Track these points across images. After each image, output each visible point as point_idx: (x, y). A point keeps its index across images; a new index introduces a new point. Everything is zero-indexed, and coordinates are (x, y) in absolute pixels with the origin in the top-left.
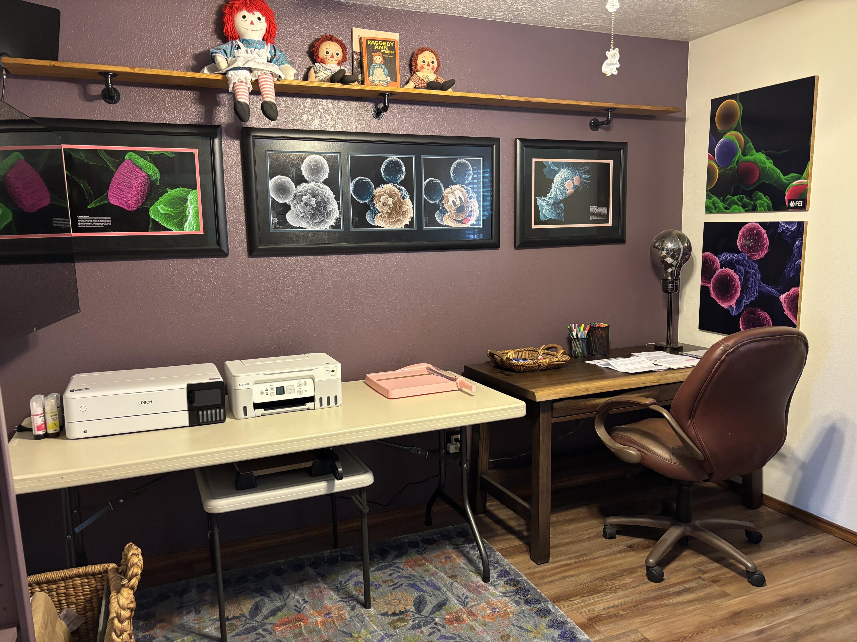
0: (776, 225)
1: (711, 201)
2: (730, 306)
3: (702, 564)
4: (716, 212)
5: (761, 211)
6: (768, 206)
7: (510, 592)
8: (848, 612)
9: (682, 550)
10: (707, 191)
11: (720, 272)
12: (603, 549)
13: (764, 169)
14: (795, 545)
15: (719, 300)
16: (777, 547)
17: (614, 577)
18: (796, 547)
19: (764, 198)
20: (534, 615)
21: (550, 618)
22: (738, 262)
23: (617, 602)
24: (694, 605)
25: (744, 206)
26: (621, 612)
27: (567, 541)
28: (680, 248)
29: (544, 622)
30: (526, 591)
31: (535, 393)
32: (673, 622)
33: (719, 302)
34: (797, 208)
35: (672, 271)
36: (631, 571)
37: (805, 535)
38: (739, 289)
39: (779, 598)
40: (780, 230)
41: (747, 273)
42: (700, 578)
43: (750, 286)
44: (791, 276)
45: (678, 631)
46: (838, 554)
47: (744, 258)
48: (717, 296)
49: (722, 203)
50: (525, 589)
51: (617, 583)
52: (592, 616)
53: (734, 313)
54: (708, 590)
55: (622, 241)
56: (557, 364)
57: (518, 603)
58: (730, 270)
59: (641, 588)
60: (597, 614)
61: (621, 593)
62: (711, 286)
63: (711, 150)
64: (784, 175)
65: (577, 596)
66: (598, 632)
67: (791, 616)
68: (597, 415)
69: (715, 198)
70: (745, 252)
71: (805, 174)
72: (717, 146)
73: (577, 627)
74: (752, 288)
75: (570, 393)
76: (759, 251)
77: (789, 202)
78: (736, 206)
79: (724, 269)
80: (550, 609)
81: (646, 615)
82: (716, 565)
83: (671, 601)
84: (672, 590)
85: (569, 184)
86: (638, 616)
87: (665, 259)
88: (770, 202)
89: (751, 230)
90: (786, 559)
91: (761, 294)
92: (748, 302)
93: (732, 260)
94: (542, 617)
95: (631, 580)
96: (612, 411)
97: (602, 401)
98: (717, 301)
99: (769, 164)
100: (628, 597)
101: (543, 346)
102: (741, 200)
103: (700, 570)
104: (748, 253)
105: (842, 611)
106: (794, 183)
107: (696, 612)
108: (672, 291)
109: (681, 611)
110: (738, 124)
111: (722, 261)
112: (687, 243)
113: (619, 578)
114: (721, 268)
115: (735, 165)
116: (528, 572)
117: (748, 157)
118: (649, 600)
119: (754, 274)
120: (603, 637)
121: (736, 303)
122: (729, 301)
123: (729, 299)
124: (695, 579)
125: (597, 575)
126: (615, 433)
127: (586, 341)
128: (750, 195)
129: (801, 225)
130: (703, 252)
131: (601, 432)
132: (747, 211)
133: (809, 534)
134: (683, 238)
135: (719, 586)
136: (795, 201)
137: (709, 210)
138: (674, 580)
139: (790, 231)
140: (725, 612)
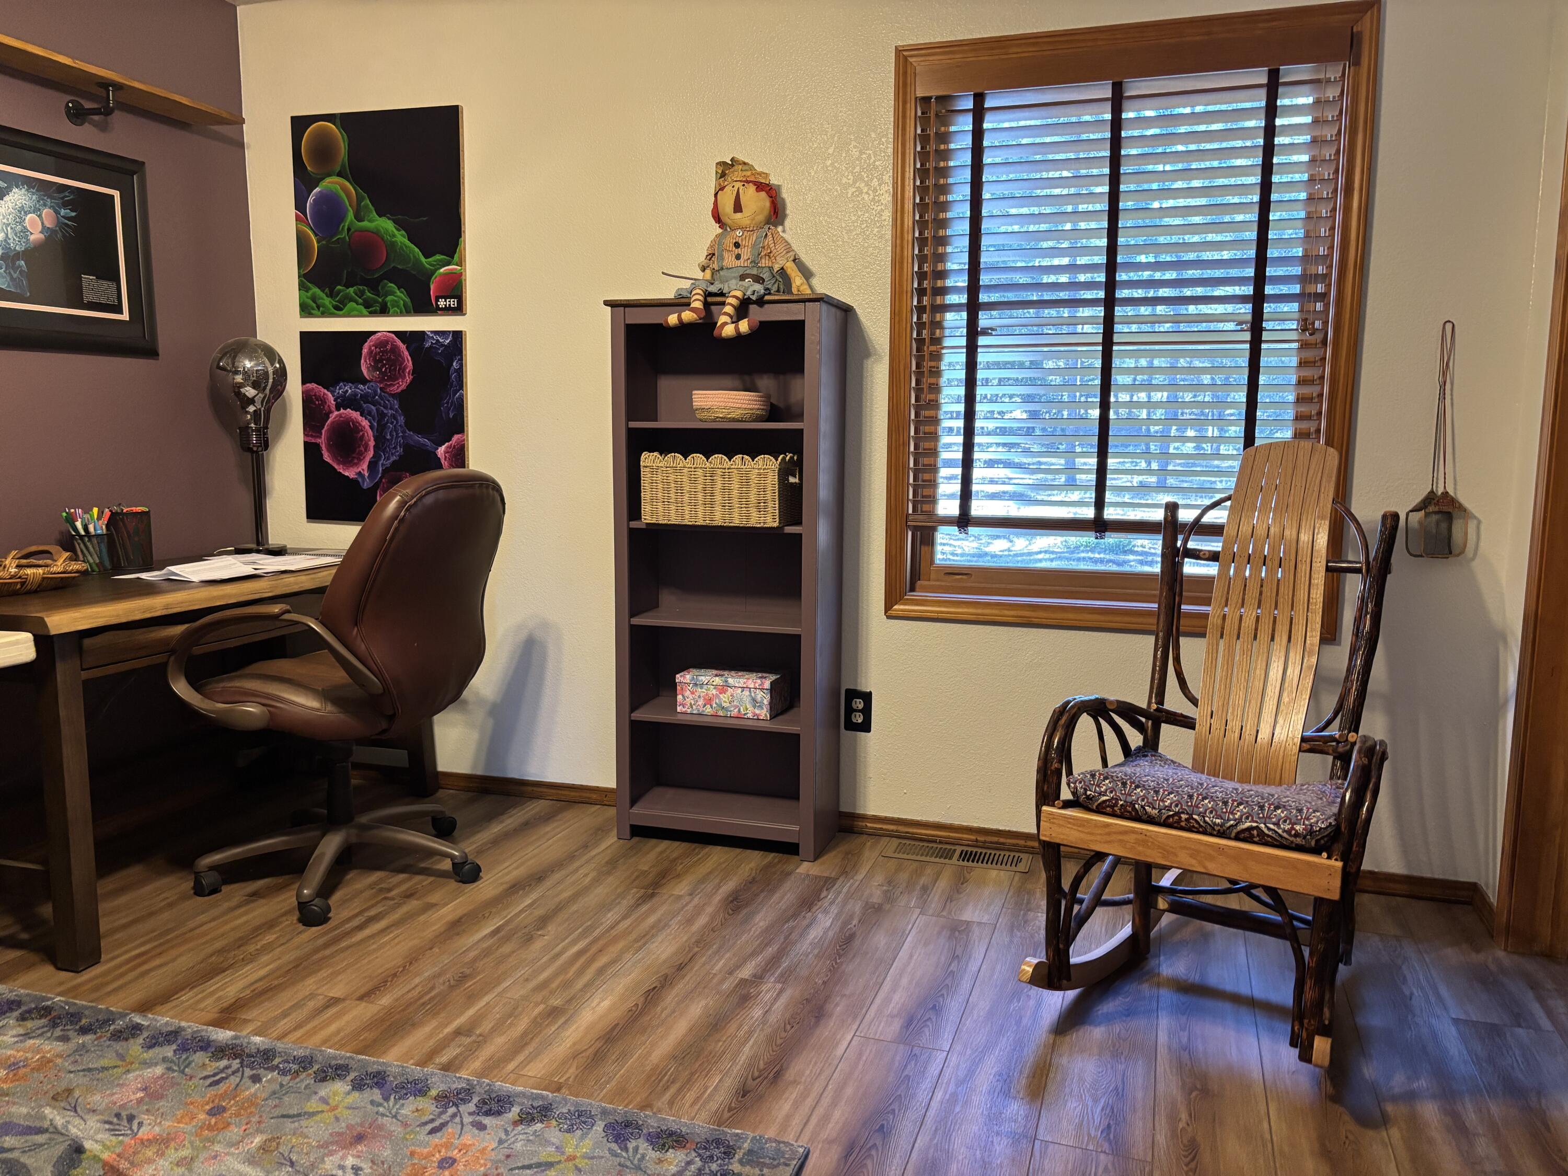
0: (420, 336)
1: (309, 294)
2: (360, 474)
3: (381, 880)
4: (319, 313)
5: (396, 315)
6: (405, 305)
7: (38, 1029)
8: (594, 874)
9: (345, 872)
10: (299, 277)
11: (337, 416)
12: (203, 913)
13: (393, 244)
14: (502, 822)
15: (338, 464)
16: (478, 832)
17: (242, 942)
18: (504, 825)
19: (398, 293)
20: (108, 1043)
21: (145, 1034)
22: (365, 398)
23: (262, 973)
24: (391, 932)
25: (367, 305)
26: (276, 982)
27: (124, 921)
28: (268, 372)
29: (135, 1047)
30: (74, 1017)
31: (46, 619)
32: (369, 962)
33: (340, 469)
34: (448, 311)
35: (255, 411)
36: (270, 925)
37: (510, 808)
38: (372, 443)
39: (505, 886)
40: (428, 345)
41: (382, 415)
42: (386, 898)
43: (388, 437)
44: (451, 416)
45: (380, 971)
46: (559, 817)
47: (375, 392)
48: (335, 457)
49: (329, 299)
50: (67, 1014)
51: (251, 948)
52: (225, 1005)
53: (366, 484)
54: (405, 909)
55: (150, 352)
56: (62, 578)
57: (65, 1039)
58: (353, 412)
59: (297, 940)
60: (234, 1000)
61: (265, 958)
62: (322, 441)
63: (300, 205)
64: (426, 257)
65: (182, 989)
66: (246, 1021)
67: (528, 901)
68: (172, 658)
69: (315, 290)
70: (376, 382)
71: (456, 256)
72: (311, 200)
73: (205, 1027)
74: (392, 440)
75: (118, 616)
76: (398, 379)
77: (437, 301)
78: (353, 304)
79: (342, 411)
80: (138, 1024)
81: (319, 970)
82: (402, 876)
83: (353, 940)
84: (348, 926)
85: (31, 220)
86: (310, 975)
87: (242, 390)
88: (408, 300)
89: (382, 344)
90: (496, 842)
91: (407, 447)
92: (388, 463)
93: (355, 394)
94: (127, 1039)
95: (275, 936)
96: (197, 650)
97: (179, 629)
98: (336, 467)
99: (401, 238)
100: (279, 958)
101: (14, 553)
102: (361, 294)
103: (381, 890)
104: (380, 382)
105: (586, 875)
106: (442, 270)
107: (396, 941)
108: (260, 449)
109: (374, 946)
110: (343, 166)
111: (338, 398)
112: (279, 363)
113: (253, 941)
114: (338, 409)
115: (344, 234)
116: (59, 990)
117: (365, 224)
118: (316, 951)
119: (394, 417)
120: (259, 1024)
121: (369, 467)
122: (356, 465)
123: (356, 461)
124: (378, 903)
125: (209, 950)
126: (209, 687)
127: (106, 540)
128: (374, 285)
129: (458, 336)
130: (304, 383)
131: (181, 688)
132: (373, 314)
133: (514, 806)
134: (270, 354)
135: (417, 899)
136: (445, 298)
137: (306, 310)
138: (345, 914)
139: (442, 345)
140: (439, 925)
